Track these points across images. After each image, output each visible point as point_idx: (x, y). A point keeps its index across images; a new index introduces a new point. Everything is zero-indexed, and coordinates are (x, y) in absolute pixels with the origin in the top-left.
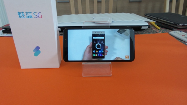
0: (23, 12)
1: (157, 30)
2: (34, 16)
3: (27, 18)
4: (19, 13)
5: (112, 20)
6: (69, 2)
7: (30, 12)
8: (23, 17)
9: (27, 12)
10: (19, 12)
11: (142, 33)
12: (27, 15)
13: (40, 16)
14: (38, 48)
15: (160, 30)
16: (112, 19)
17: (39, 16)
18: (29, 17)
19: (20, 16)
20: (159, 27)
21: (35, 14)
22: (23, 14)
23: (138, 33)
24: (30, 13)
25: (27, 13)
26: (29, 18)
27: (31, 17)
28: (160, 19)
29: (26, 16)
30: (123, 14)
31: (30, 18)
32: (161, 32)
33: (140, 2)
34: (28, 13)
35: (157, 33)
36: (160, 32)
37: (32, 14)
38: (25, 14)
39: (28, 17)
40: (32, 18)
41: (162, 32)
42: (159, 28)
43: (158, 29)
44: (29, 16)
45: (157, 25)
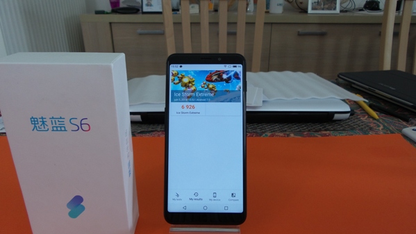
0: (42, 118)
1: (371, 119)
2: (69, 127)
3: (53, 130)
4: (34, 121)
5: (263, 98)
6: (163, 34)
7: (61, 118)
8: (43, 129)
9: (53, 118)
10: (32, 118)
11: (334, 130)
12: (54, 125)
13: (85, 127)
14: (78, 200)
15: (378, 120)
16: (264, 92)
17: (82, 126)
18: (59, 129)
19: (35, 126)
20: (375, 110)
21: (73, 121)
22: (43, 122)
23: (326, 130)
24: (60, 120)
25: (53, 120)
26: (57, 130)
27: (63, 129)
28: (377, 91)
29: (50, 127)
30: (288, 76)
31: (61, 130)
32: (382, 127)
33: (322, 35)
34: (57, 120)
35: (371, 129)
36: (379, 126)
37: (67, 122)
38: (48, 122)
39: (55, 129)
40: (65, 130)
41: (384, 126)
42: (374, 114)
43: (374, 119)
44: (58, 125)
45: (371, 106)
